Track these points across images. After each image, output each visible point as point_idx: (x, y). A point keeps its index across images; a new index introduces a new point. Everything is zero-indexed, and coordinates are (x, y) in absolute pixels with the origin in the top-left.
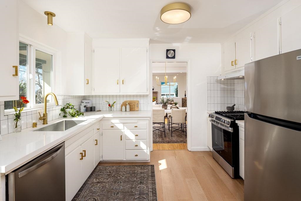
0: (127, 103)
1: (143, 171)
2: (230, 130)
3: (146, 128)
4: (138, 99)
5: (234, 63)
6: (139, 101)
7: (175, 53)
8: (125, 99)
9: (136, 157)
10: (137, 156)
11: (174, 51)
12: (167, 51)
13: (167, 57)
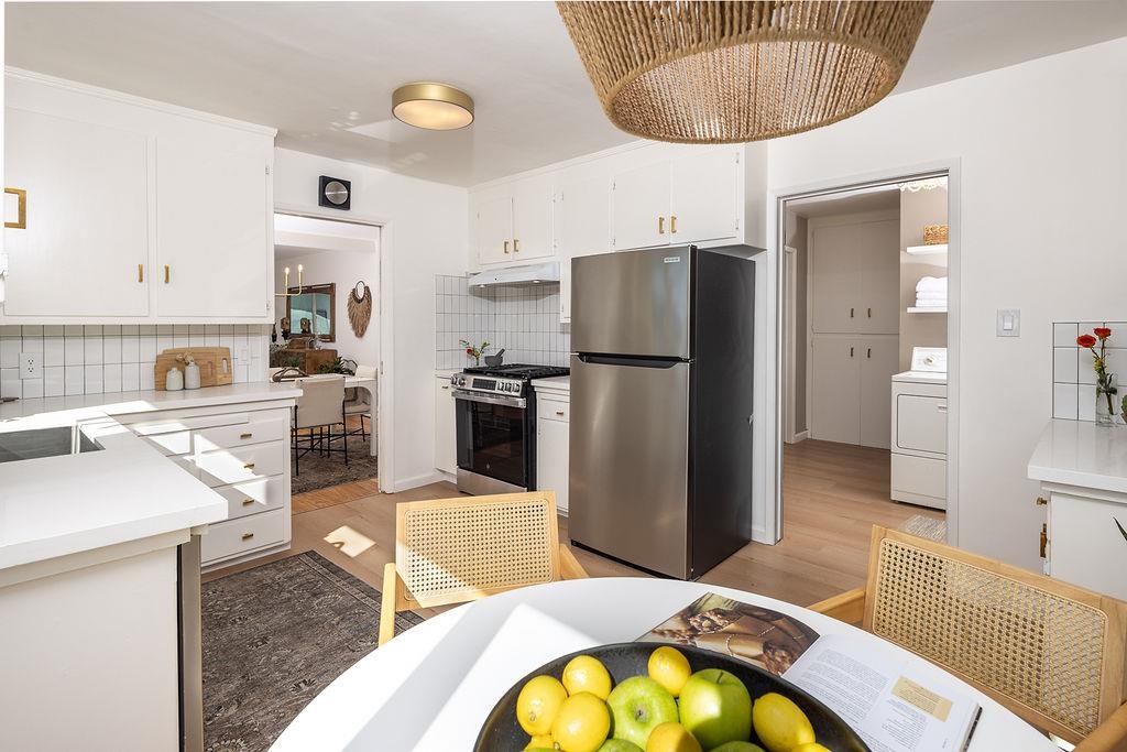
0: (189, 359)
1: (290, 573)
2: (521, 403)
3: (281, 437)
4: (226, 342)
5: (510, 247)
6: (231, 347)
7: (349, 191)
8: (165, 345)
9: (249, 541)
10: (247, 537)
11: (347, 185)
12: (325, 181)
13: (325, 201)
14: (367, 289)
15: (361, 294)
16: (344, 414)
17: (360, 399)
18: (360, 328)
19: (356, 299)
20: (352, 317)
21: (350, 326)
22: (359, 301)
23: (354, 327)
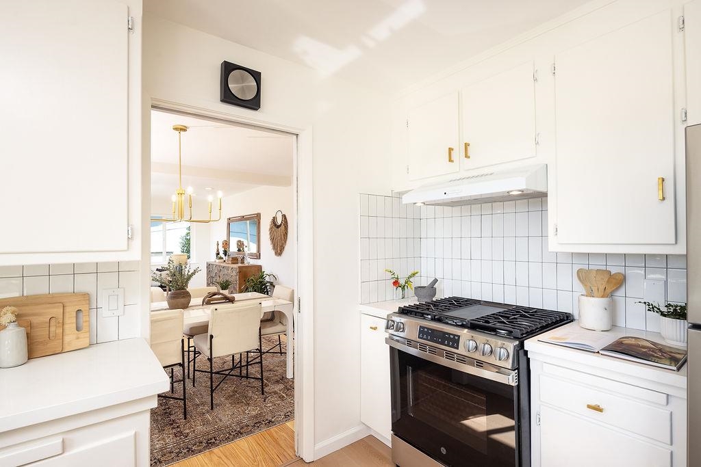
5: (454, 155)
7: (259, 84)
11: (256, 76)
12: (228, 68)
13: (228, 97)
14: (284, 216)
15: (279, 221)
16: (260, 335)
17: (277, 320)
18: (279, 248)
19: (275, 225)
20: (272, 239)
21: (271, 247)
22: (278, 227)
23: (274, 248)
